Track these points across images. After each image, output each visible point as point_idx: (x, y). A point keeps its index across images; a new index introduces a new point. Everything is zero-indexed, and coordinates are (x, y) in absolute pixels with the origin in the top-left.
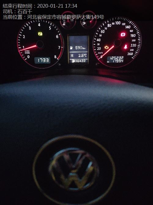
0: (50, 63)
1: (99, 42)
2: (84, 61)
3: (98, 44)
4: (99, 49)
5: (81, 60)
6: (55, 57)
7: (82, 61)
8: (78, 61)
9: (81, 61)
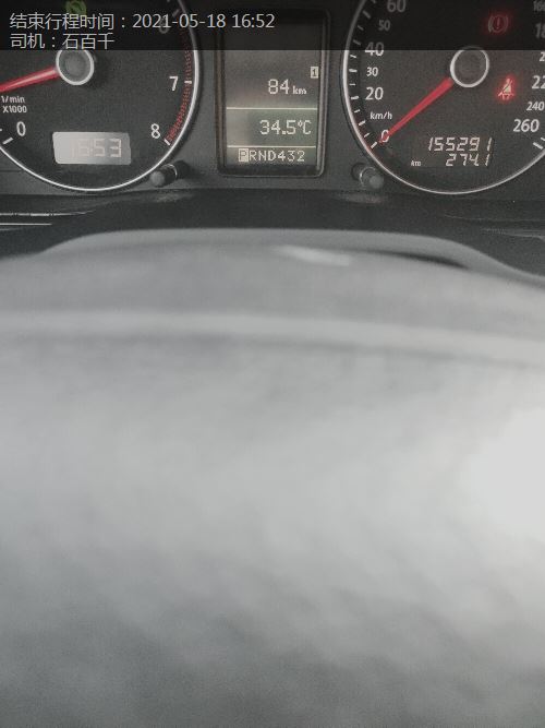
0: (128, 162)
1: (374, 61)
2: (298, 154)
3: (372, 72)
4: (375, 93)
5: (286, 150)
6: (155, 131)
7: (287, 154)
8: (269, 156)
9: (282, 157)
